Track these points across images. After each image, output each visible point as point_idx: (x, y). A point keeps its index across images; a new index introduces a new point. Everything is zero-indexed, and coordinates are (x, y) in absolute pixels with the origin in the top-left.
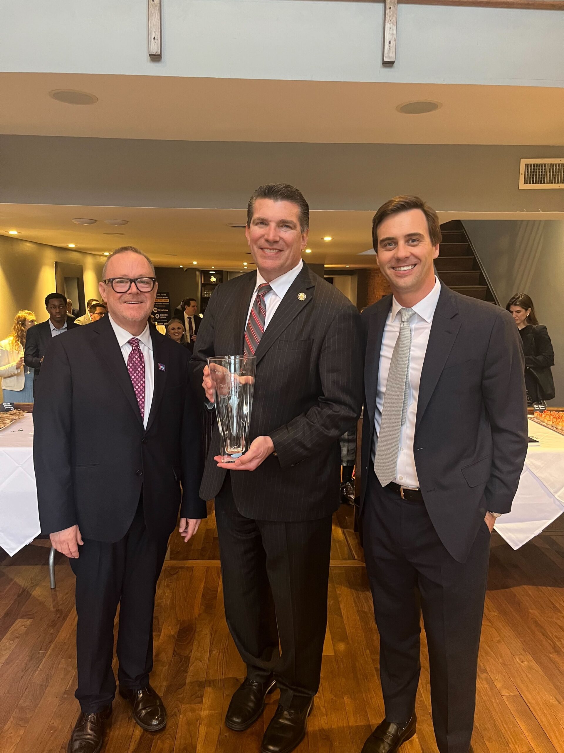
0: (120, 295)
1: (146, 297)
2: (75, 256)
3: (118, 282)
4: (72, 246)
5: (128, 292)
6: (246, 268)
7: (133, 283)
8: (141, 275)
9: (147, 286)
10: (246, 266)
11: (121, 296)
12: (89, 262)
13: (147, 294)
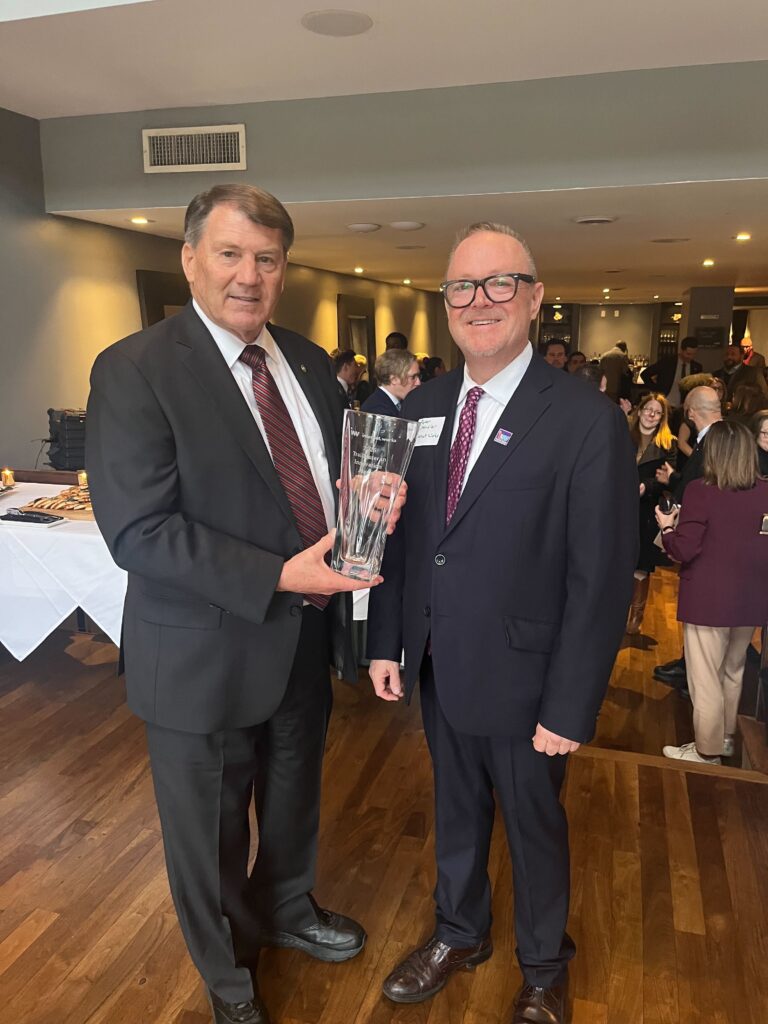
0: (461, 310)
1: (505, 310)
2: (365, 286)
3: (457, 289)
4: (359, 270)
5: (472, 305)
6: (607, 298)
7: (480, 288)
8: (494, 271)
9: (508, 289)
10: (607, 294)
11: (462, 313)
12: (384, 294)
13: (506, 305)
